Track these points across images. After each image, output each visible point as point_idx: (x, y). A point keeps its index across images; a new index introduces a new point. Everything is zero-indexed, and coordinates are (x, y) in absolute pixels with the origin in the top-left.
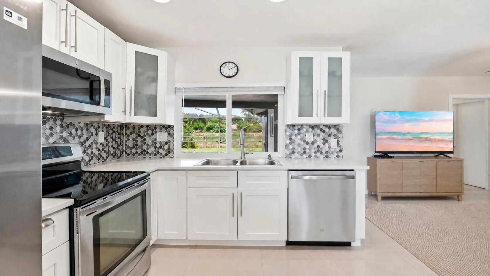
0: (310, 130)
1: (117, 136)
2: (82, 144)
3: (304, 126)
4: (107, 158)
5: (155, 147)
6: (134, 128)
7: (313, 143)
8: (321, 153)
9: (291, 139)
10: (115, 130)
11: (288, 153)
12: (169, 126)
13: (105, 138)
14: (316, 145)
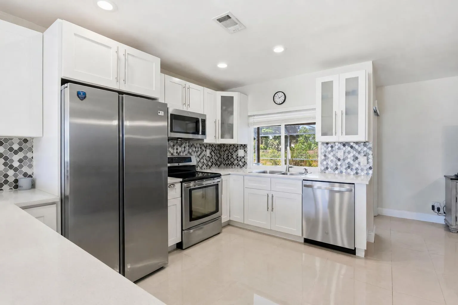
0: (342, 147)
1: (218, 152)
2: (198, 157)
3: (337, 144)
4: (211, 166)
5: (238, 160)
6: (227, 147)
7: (344, 160)
8: (352, 169)
9: (325, 156)
10: (217, 148)
11: (323, 168)
12: (245, 145)
13: (210, 153)
14: (347, 162)
